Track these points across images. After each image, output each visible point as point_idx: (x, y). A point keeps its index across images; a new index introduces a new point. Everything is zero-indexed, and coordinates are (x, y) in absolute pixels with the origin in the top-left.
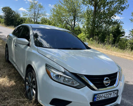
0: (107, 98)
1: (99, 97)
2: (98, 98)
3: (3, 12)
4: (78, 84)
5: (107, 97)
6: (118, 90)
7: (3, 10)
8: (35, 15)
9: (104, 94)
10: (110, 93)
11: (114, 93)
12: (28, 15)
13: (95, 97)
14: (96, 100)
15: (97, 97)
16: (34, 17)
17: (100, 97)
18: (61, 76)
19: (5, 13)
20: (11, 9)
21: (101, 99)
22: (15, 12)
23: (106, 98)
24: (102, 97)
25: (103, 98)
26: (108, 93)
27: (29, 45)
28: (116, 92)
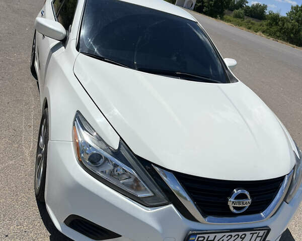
9: (219, 235)
10: (240, 234)
11: (255, 235)
13: (191, 239)
24: (213, 240)
26: (233, 234)
27: (64, 42)
28: (261, 233)
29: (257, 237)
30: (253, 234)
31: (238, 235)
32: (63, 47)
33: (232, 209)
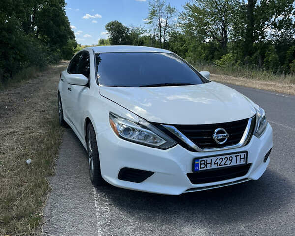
0: (223, 166)
1: (204, 164)
2: (203, 166)
3: (107, 32)
4: (164, 142)
5: (223, 163)
6: (246, 152)
7: (108, 29)
8: (161, 30)
9: (214, 159)
10: (228, 156)
11: (239, 158)
12: (148, 32)
13: (196, 163)
14: (200, 169)
15: (201, 164)
16: (159, 34)
17: (207, 164)
18: (133, 129)
19: (111, 35)
20: (121, 24)
21: (209, 167)
22: (128, 29)
23: (220, 165)
24: (211, 163)
25: (214, 166)
26: (223, 157)
27: (88, 85)
28: (243, 155)
29: (241, 159)
30: (237, 156)
31: (227, 158)
32: (88, 88)
33: (217, 141)
